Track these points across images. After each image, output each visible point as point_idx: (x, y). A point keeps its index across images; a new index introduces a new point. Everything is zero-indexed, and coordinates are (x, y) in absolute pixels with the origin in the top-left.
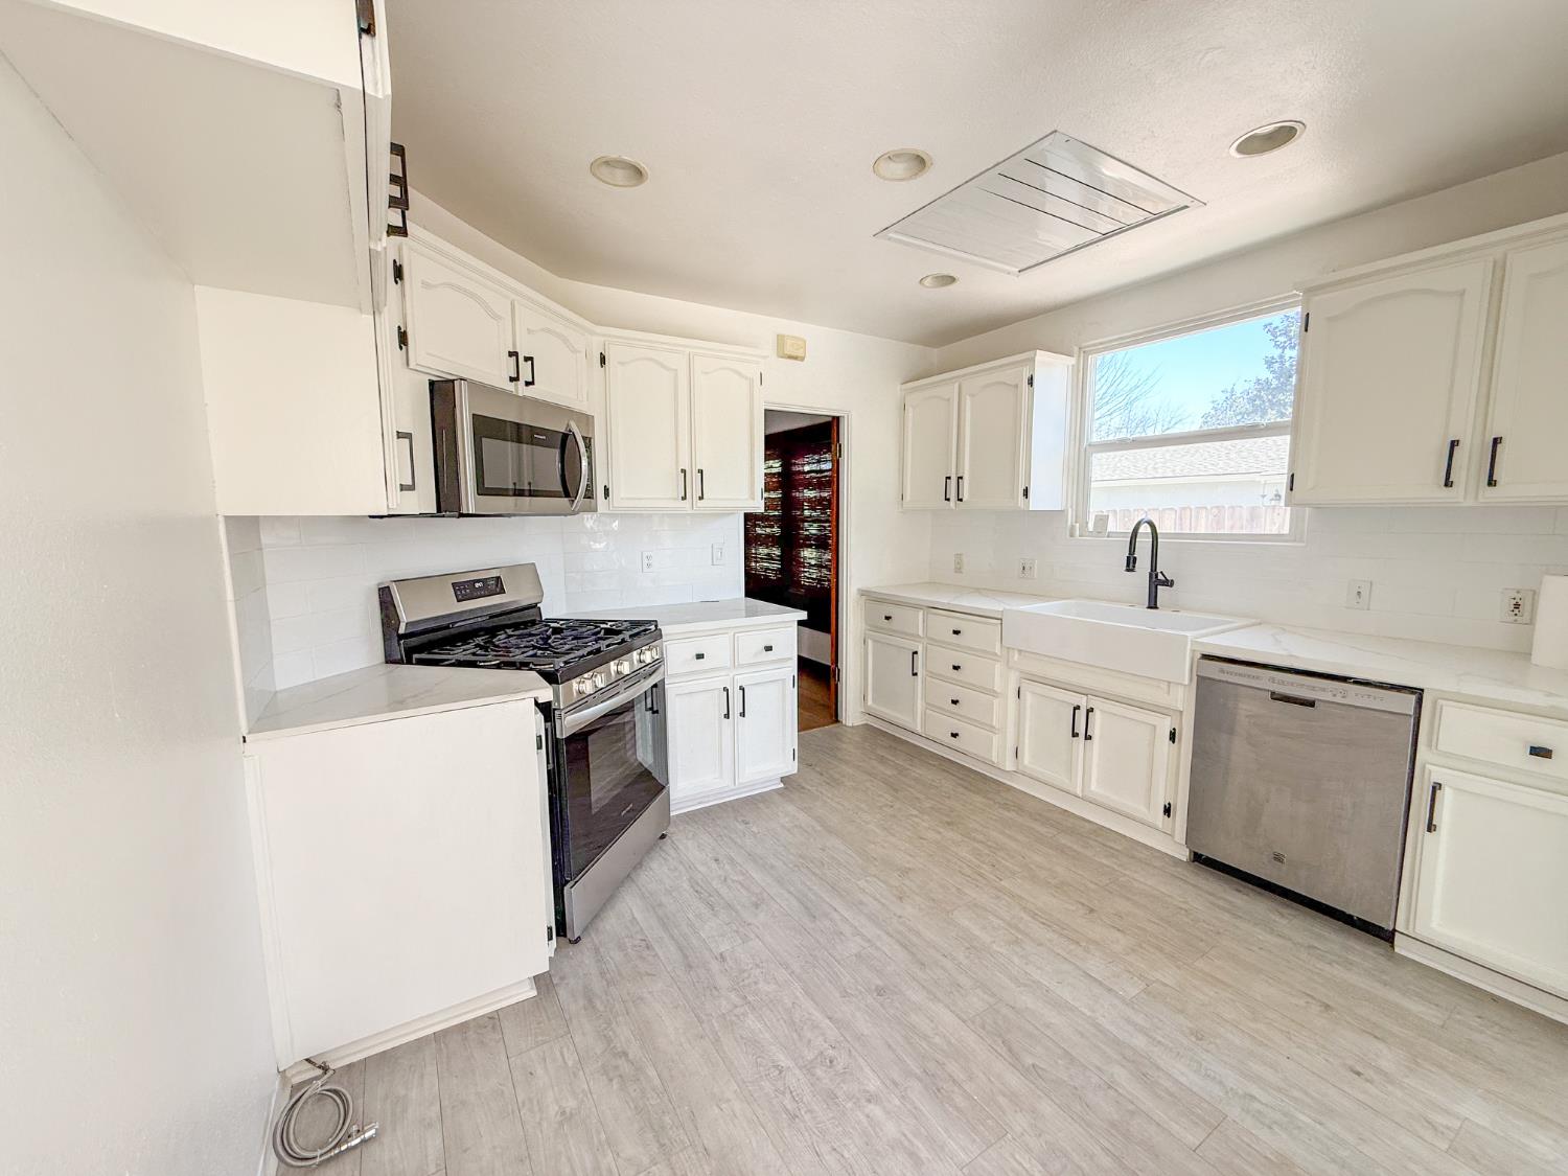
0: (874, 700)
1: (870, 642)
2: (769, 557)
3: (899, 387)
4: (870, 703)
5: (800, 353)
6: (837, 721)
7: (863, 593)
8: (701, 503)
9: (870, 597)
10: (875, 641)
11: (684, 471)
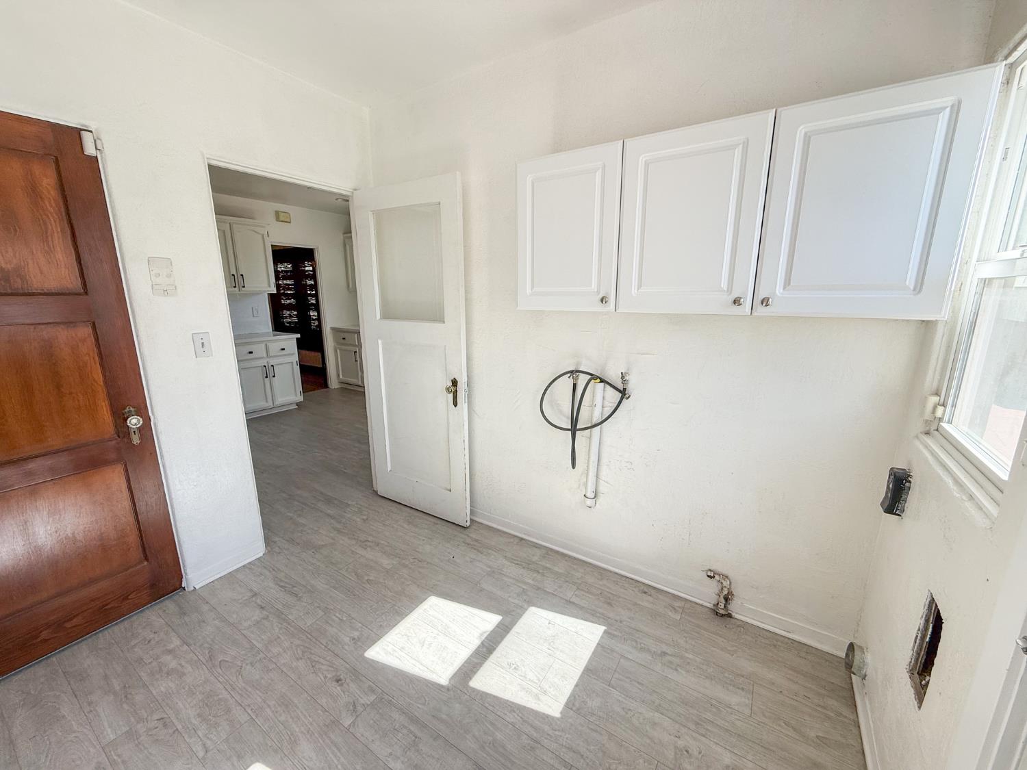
0: (343, 376)
1: (338, 351)
2: (291, 316)
3: (342, 235)
4: (341, 377)
5: (288, 220)
6: (328, 387)
7: (333, 329)
8: (243, 289)
9: (336, 330)
10: (340, 350)
11: (233, 275)
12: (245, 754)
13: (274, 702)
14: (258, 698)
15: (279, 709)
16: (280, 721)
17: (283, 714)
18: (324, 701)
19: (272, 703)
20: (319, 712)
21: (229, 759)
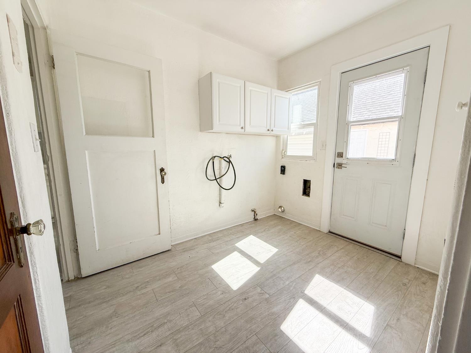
12: (275, 333)
13: (249, 325)
14: (244, 333)
15: (254, 322)
16: (260, 321)
17: (257, 320)
18: (254, 304)
19: (249, 326)
20: (260, 305)
21: (276, 340)
